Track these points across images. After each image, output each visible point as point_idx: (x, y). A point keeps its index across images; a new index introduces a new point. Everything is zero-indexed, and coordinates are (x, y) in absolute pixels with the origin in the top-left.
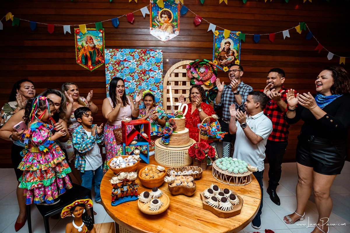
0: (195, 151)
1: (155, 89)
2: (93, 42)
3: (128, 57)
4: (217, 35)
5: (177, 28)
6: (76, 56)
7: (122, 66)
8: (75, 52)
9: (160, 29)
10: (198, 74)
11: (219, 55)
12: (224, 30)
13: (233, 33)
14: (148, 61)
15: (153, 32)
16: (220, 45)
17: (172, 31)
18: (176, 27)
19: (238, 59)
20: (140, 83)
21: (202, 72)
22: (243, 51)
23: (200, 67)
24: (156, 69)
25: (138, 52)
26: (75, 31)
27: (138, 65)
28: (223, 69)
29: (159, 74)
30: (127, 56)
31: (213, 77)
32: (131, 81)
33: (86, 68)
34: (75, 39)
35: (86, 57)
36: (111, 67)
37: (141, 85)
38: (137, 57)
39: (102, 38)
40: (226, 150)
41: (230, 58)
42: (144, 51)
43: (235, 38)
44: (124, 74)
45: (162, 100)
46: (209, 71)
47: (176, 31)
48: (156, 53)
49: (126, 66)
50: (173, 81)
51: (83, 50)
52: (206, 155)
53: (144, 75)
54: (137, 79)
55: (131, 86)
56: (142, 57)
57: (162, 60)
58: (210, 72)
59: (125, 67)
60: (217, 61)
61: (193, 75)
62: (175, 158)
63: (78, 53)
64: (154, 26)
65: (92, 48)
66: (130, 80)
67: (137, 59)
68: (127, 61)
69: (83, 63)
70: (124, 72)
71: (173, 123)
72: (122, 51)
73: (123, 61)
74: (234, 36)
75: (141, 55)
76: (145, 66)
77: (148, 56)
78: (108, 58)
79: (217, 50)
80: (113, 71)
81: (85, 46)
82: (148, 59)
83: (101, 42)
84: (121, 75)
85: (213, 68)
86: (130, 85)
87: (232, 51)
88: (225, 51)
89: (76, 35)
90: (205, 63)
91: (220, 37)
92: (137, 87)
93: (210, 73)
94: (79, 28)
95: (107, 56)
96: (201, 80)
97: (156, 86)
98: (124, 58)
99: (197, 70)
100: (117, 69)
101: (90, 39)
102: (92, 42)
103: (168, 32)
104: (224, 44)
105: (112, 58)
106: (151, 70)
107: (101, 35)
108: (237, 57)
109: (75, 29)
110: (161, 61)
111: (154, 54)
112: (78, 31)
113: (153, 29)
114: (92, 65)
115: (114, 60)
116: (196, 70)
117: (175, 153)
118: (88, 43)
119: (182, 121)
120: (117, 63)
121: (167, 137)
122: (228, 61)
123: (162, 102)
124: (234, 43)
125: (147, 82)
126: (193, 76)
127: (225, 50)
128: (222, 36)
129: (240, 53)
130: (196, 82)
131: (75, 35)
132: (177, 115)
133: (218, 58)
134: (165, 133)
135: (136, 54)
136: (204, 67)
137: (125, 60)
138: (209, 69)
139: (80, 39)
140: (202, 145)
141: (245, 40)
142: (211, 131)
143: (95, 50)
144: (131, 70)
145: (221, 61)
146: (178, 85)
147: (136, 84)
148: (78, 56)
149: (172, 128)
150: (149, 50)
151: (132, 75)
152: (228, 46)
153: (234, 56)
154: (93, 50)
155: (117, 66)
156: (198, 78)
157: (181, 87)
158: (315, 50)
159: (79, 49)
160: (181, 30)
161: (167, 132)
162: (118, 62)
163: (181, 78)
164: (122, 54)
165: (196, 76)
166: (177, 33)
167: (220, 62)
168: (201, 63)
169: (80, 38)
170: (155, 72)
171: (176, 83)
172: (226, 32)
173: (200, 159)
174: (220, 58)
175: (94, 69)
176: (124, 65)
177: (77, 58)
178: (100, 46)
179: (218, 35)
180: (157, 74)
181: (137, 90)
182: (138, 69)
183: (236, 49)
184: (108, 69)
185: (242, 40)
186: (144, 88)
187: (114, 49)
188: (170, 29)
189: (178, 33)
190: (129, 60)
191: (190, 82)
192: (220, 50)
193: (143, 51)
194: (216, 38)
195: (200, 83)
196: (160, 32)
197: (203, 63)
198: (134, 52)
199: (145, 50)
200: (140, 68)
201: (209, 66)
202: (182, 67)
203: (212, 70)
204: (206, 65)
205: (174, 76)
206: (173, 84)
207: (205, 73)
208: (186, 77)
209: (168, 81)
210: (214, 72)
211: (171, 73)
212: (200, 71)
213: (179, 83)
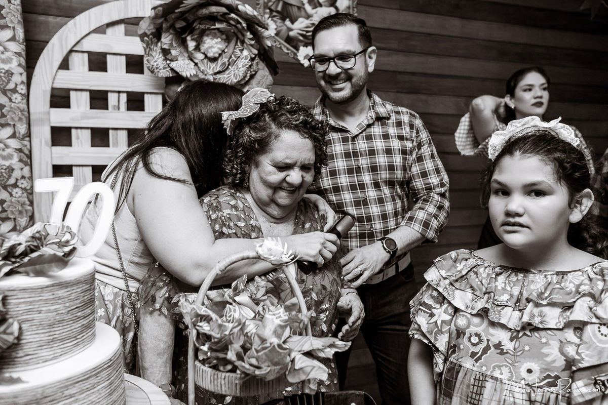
10: (196, 64)
21: (210, 55)
23: (204, 31)
31: (258, 77)
45: (23, 177)
46: (241, 51)
50: (81, 90)
58: (246, 53)
61: (173, 65)
85: (257, 37)
90: (224, 10)
93: (246, 58)
99: (192, 45)
116: (183, 43)
123: (24, 184)
126: (172, 70)
136: (218, 34)
138: (243, 42)
146: (106, 108)
157: (119, 118)
163: (118, 79)
165: (186, 68)
168: (205, 11)
171: (99, 99)
191: (163, 95)
197: (215, 9)
201: (239, 26)
202: (122, 27)
203: (252, 45)
204: (227, 21)
205: (84, 65)
206: (79, 102)
207: (226, 60)
208: (142, 72)
209: (56, 85)
210: (265, 55)
211: (71, 51)
212: (202, 51)
213: (112, 99)
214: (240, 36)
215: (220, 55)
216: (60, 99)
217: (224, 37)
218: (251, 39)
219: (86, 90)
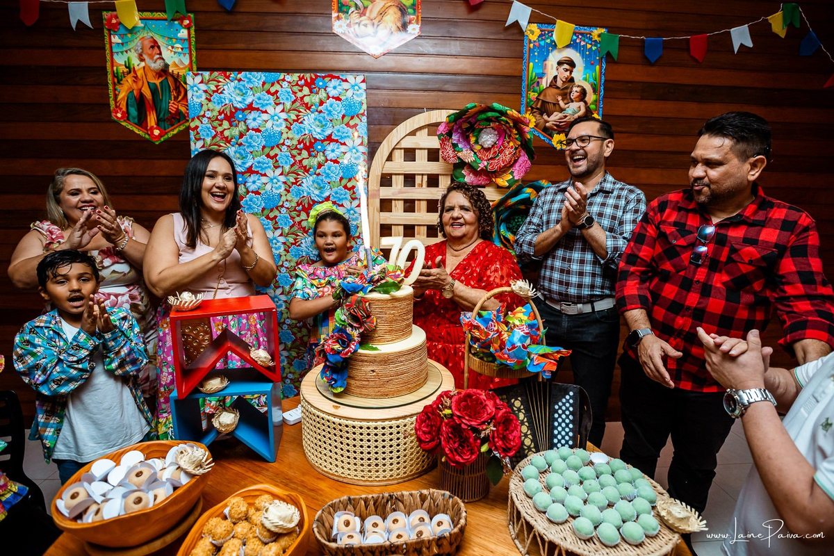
0: (439, 429)
1: (343, 199)
2: (160, 54)
3: (259, 99)
4: (534, 38)
5: (414, 14)
6: (109, 98)
7: (242, 127)
8: (107, 85)
9: (363, 18)
10: (475, 153)
11: (541, 98)
12: (554, 23)
13: (583, 31)
14: (321, 112)
15: (340, 26)
16: (545, 67)
17: (399, 25)
18: (410, 11)
19: (597, 110)
20: (296, 179)
21: (486, 146)
22: (611, 88)
23: (482, 129)
24: (345, 137)
25: (289, 82)
26: (105, 22)
27: (292, 122)
28: (550, 140)
29: (354, 151)
30: (258, 95)
31: (520, 161)
32: (269, 173)
33: (141, 133)
34: (105, 44)
35: (140, 101)
36: (208, 129)
37: (300, 185)
38: (287, 99)
39: (186, 44)
40: (564, 416)
41: (574, 109)
42: (309, 80)
43: (589, 46)
44: (249, 150)
46: (508, 143)
47: (410, 22)
48: (345, 85)
49: (253, 125)
50: (399, 174)
51: (130, 79)
52: (484, 448)
53: (310, 155)
54: (289, 166)
55: (268, 187)
56: (302, 98)
57: (365, 107)
58: (511, 144)
59: (250, 127)
60: (535, 116)
61: (460, 154)
62: (365, 450)
63: (115, 90)
64: (344, 9)
65: (157, 73)
66: (266, 168)
67: (288, 105)
68: (258, 109)
69: (131, 118)
70: (247, 144)
71: (360, 313)
72: (240, 80)
73: (243, 110)
74: (584, 41)
75: (301, 91)
76: (311, 125)
77: (322, 94)
78: (197, 100)
79: (535, 85)
80: (215, 140)
81: (136, 68)
82: (321, 103)
83: (185, 54)
84: (240, 153)
85: (521, 133)
86: (265, 184)
87: (579, 86)
88: (558, 88)
89: (110, 35)
90: (497, 114)
91: (542, 43)
92: (288, 191)
93: (512, 147)
94: (115, 10)
95: (195, 93)
96: (484, 172)
97: (345, 187)
98: (248, 101)
99: (473, 140)
100: (226, 133)
101: (152, 47)
102: (158, 56)
103: (386, 27)
104: (556, 65)
105: (210, 100)
106: (329, 139)
107: (183, 33)
108: (593, 107)
109: (106, 15)
110: (362, 111)
111: (339, 89)
112: (114, 21)
113: (343, 16)
114: (157, 124)
115: (218, 108)
116: (467, 140)
117: (365, 431)
118: (145, 56)
119: (397, 304)
120: (226, 115)
121: (339, 366)
122: (566, 117)
124: (586, 62)
125: (320, 177)
126: (459, 158)
127: (559, 83)
128: (548, 41)
129: (602, 92)
130: (469, 178)
131: (106, 32)
132: (379, 284)
133: (537, 109)
134: (332, 349)
135: (284, 90)
136: (492, 130)
137: (250, 107)
138: (510, 136)
139: (122, 44)
140: (469, 405)
141: (619, 54)
142: (508, 346)
143: (166, 78)
144: (270, 136)
145: (545, 117)
146: (415, 186)
147: (285, 183)
148: (116, 96)
149: (355, 334)
150: (324, 78)
151: (272, 154)
152: (567, 70)
153: (586, 103)
154: (160, 81)
155: (226, 124)
156: (474, 165)
157: (422, 192)
158: (825, 86)
159: (117, 77)
160: (425, 21)
161: (337, 347)
162: (228, 114)
163: (422, 165)
164: (242, 88)
165: (467, 155)
166: (414, 29)
167: (542, 121)
168: (483, 116)
169: (120, 41)
170: (344, 144)
171: (410, 180)
172: (563, 30)
173: (457, 462)
174: (543, 108)
175: (166, 136)
176: (248, 122)
177: (112, 103)
178: (182, 69)
179: (539, 37)
180: (351, 150)
181: (287, 200)
182: (290, 135)
183: (592, 80)
184: (198, 133)
185: (608, 54)
186: (309, 193)
187: (216, 74)
188: (392, 16)
189: (418, 30)
190: (263, 106)
191: (451, 175)
192: (544, 83)
193: (306, 81)
194: (532, 45)
195: (482, 180)
196: (362, 27)
197: (490, 114)
198: (278, 82)
199: (311, 78)
200: (298, 134)
201: (508, 125)
202: (426, 130)
203: (516, 139)
204: (499, 122)
205: (401, 158)
206: (398, 182)
207: (497, 150)
208: (438, 161)
209: (384, 172)
210: (525, 145)
211: (394, 149)
212: (480, 143)
213: (418, 179)
214: (508, 131)
215: (493, 146)
216: (386, 180)
217: (496, 133)
218: (516, 134)
219: (402, 174)
